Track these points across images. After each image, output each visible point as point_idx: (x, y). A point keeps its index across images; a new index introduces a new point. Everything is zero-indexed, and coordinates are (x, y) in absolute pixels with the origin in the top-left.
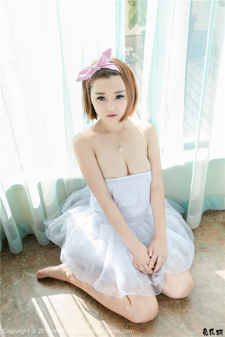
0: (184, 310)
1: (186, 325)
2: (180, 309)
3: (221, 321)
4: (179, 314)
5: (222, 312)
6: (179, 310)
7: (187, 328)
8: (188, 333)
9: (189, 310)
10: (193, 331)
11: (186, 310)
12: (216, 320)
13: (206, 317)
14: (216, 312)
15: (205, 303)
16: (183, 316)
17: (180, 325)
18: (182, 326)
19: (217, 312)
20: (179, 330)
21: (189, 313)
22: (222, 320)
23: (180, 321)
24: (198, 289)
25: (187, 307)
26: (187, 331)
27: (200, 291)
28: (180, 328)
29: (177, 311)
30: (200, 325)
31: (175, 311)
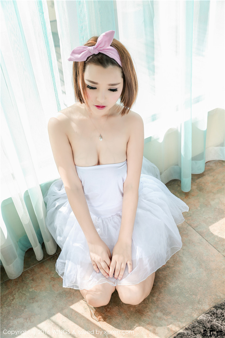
0: (155, 298)
1: (162, 312)
2: (151, 298)
3: (191, 295)
4: (151, 304)
5: (189, 286)
6: (150, 300)
7: (164, 314)
8: (166, 319)
9: (159, 297)
10: (170, 314)
11: (156, 297)
12: (187, 295)
13: (177, 297)
14: (183, 288)
15: (172, 284)
16: (156, 305)
17: (156, 314)
18: (159, 314)
19: (185, 288)
20: (157, 319)
21: (160, 299)
22: (191, 293)
23: (155, 310)
24: (160, 273)
25: (157, 294)
26: (165, 317)
27: (163, 274)
28: (157, 316)
29: (149, 301)
30: (174, 306)
31: (147, 303)
